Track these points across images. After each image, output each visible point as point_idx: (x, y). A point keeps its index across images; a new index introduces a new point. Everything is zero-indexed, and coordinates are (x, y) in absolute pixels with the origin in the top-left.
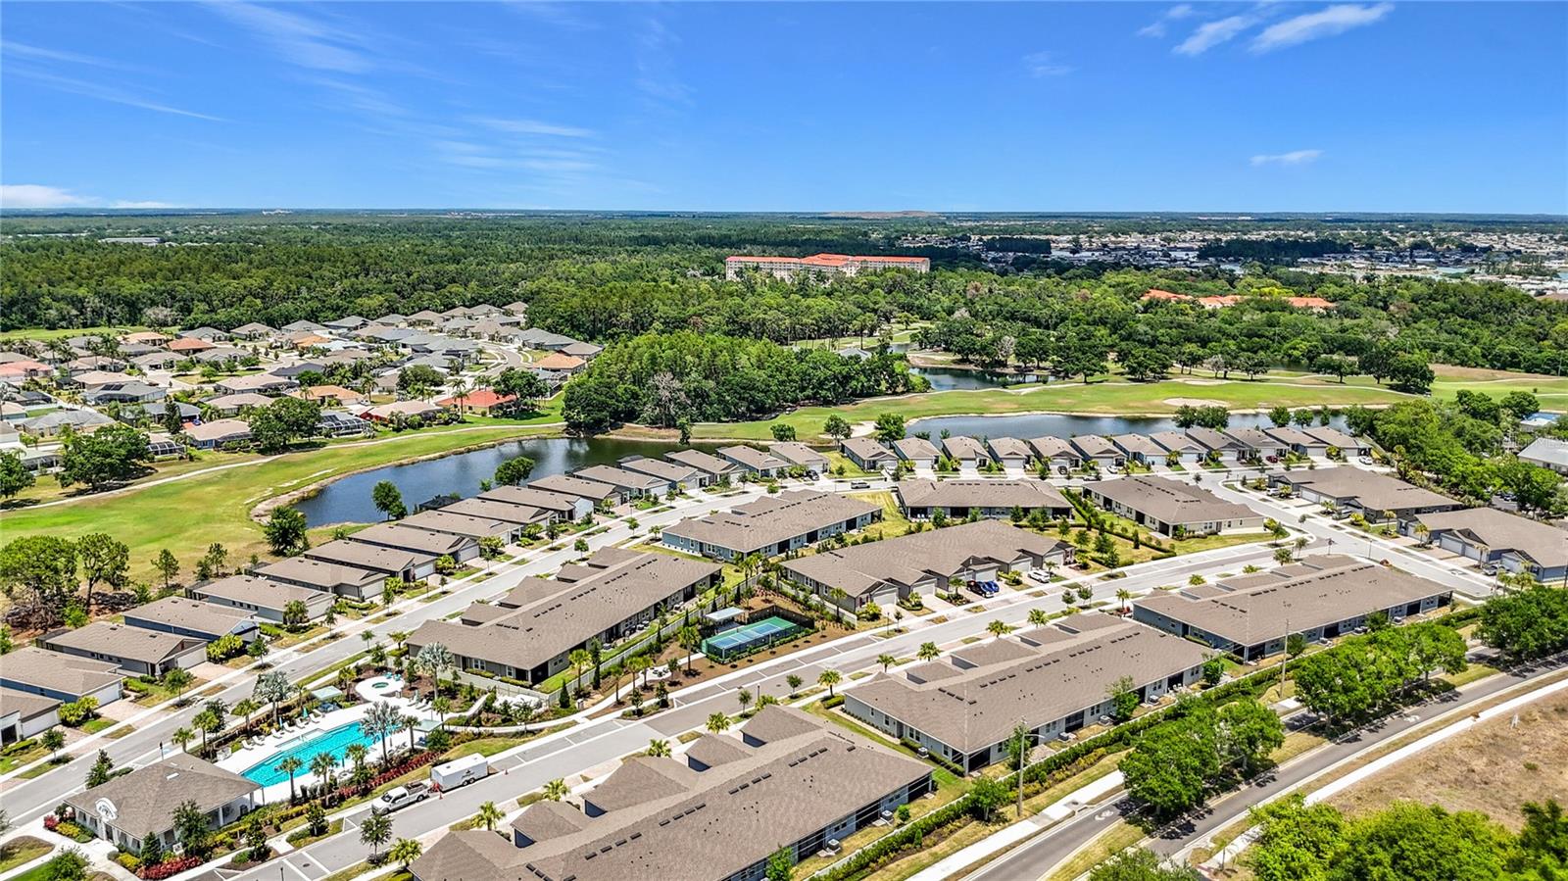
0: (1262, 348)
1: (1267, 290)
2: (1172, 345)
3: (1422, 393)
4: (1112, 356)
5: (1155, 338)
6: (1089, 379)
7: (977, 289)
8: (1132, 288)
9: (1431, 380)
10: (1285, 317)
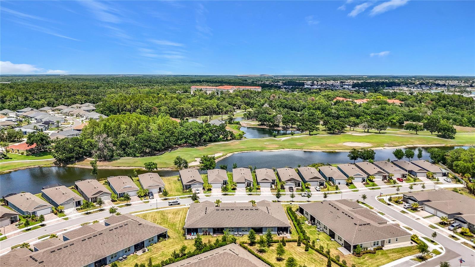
0: (380, 119)
1: (378, 97)
2: (345, 118)
3: (451, 139)
4: (321, 122)
5: (339, 115)
6: (311, 133)
7: (274, 97)
8: (330, 97)
9: (455, 133)
10: (387, 107)
